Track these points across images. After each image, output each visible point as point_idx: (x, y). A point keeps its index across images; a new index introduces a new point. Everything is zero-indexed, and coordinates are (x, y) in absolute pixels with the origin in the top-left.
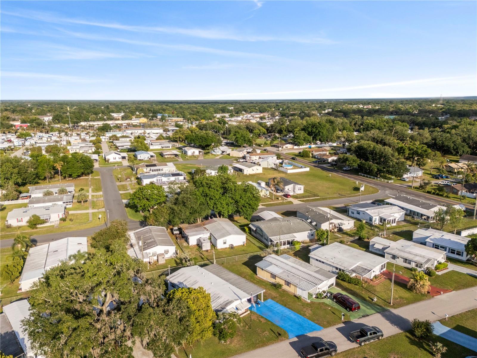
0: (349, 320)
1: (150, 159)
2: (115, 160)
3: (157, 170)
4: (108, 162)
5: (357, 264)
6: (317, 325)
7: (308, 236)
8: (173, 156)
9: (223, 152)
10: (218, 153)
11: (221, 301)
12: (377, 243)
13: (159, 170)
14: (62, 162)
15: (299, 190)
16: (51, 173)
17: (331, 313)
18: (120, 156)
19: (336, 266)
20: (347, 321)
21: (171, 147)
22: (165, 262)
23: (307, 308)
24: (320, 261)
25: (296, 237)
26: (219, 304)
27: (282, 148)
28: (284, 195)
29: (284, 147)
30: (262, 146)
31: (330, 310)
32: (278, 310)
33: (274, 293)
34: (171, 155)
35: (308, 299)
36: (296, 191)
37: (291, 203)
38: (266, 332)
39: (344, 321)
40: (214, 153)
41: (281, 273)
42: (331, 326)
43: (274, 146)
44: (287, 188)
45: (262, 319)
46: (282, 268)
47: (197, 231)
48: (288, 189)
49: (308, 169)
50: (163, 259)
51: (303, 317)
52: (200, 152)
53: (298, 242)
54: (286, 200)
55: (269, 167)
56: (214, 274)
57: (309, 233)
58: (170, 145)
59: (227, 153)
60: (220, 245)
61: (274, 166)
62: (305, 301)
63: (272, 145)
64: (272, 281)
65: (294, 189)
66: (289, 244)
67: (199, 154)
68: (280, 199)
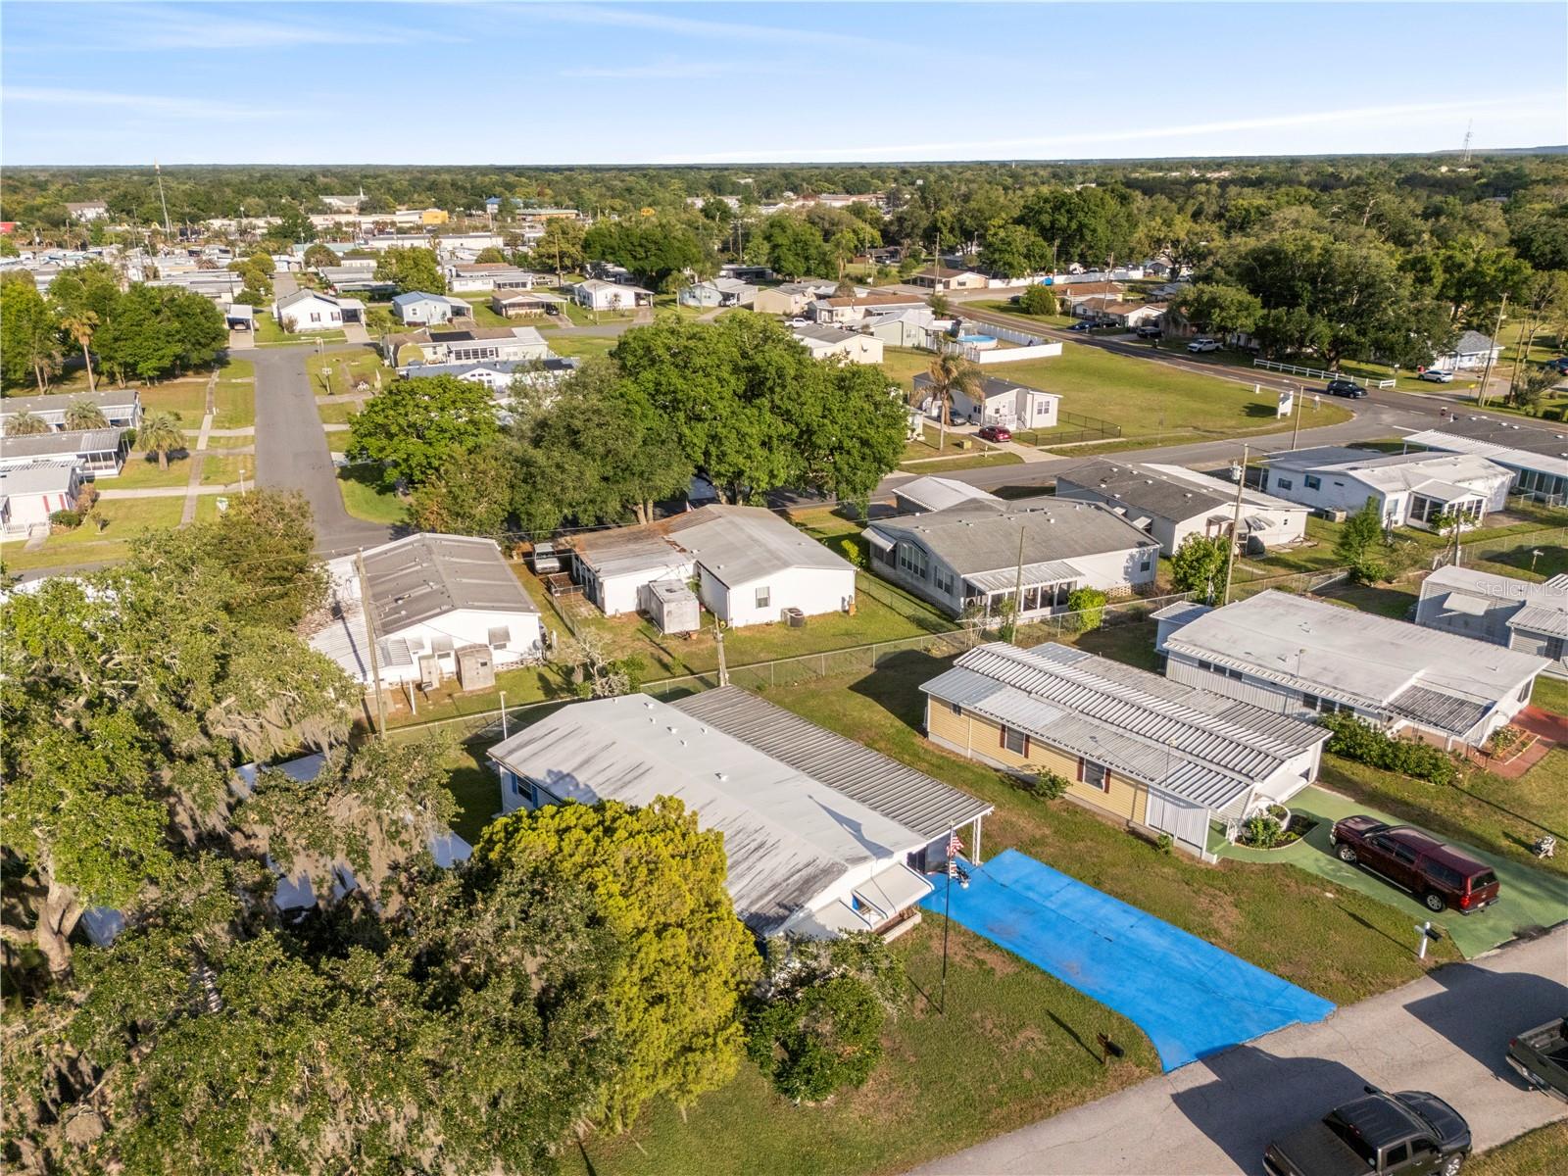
0: (1455, 959)
1: (450, 320)
2: (316, 325)
3: (475, 353)
4: (292, 331)
5: (1412, 682)
6: (1294, 990)
7: (1126, 573)
8: (539, 311)
9: (727, 297)
10: (706, 303)
11: (777, 866)
12: (1459, 590)
13: (484, 353)
14: (92, 314)
15: (1040, 412)
16: (50, 356)
17: (1344, 916)
18: (336, 310)
19: (1304, 689)
20: (1447, 965)
21: (529, 287)
22: (492, 682)
23: (1214, 896)
24: (1220, 670)
25: (1080, 574)
26: (768, 884)
27: (947, 285)
28: (984, 434)
29: (954, 282)
30: (870, 280)
31: (1336, 904)
32: (1065, 905)
33: (1026, 822)
34: (530, 305)
35: (1210, 850)
36: (1028, 417)
37: (1015, 459)
38: (1029, 1033)
39: (1432, 964)
40: (692, 302)
41: (1056, 725)
42: (1372, 994)
43: (914, 282)
44: (991, 405)
45: (991, 959)
46: (1054, 702)
47: (636, 554)
48: (997, 411)
49: (1055, 349)
50: (482, 670)
51: (1204, 944)
52: (638, 297)
53: (1095, 594)
54: (990, 449)
55: (908, 343)
56: (727, 730)
57: (1132, 557)
58: (530, 278)
59: (744, 301)
60: (742, 610)
61: (925, 342)
62: (1192, 858)
63: (906, 278)
64: (1010, 761)
65: (1020, 409)
66: (1051, 604)
67: (638, 305)
68: (968, 444)
